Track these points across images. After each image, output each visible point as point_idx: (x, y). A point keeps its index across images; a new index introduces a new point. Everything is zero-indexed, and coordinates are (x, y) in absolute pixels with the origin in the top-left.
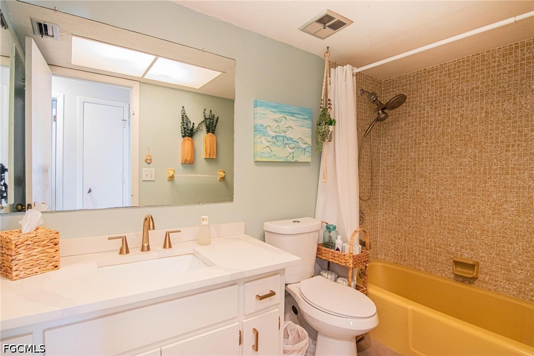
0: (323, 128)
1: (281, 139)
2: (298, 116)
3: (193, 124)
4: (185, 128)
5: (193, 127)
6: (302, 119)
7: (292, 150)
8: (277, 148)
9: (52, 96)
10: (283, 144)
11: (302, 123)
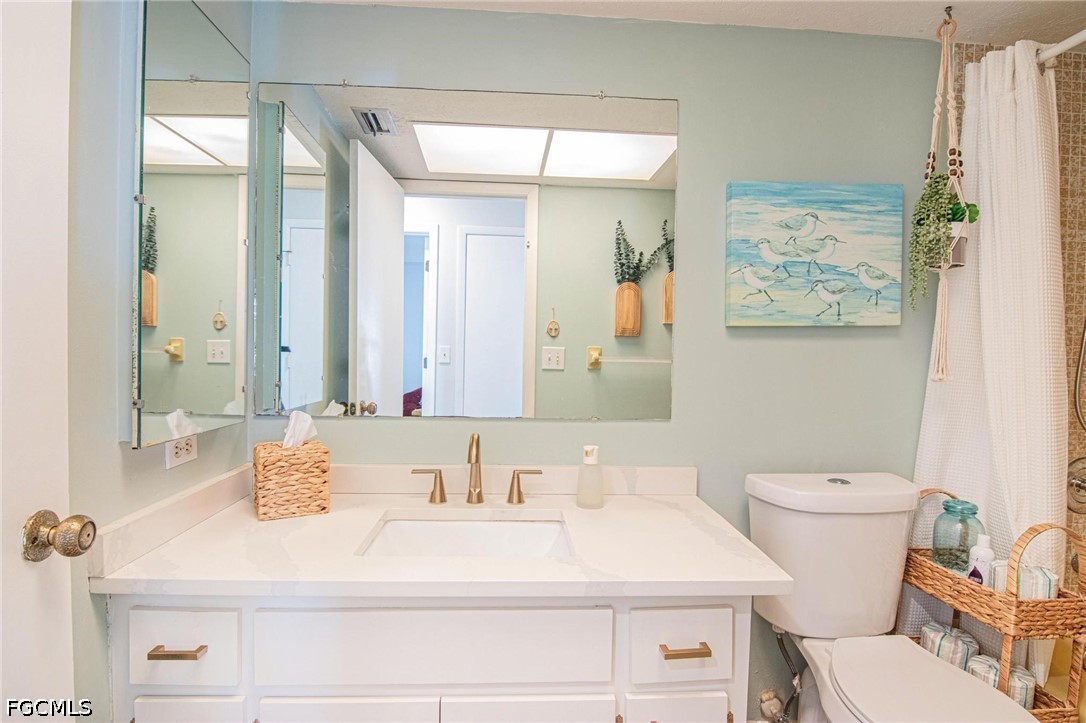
0: (932, 230)
1: (804, 269)
2: (857, 207)
3: (641, 254)
4: (622, 265)
5: (640, 261)
6: (869, 213)
7: (837, 297)
8: (789, 293)
9: (406, 230)
10: (809, 281)
11: (871, 223)
